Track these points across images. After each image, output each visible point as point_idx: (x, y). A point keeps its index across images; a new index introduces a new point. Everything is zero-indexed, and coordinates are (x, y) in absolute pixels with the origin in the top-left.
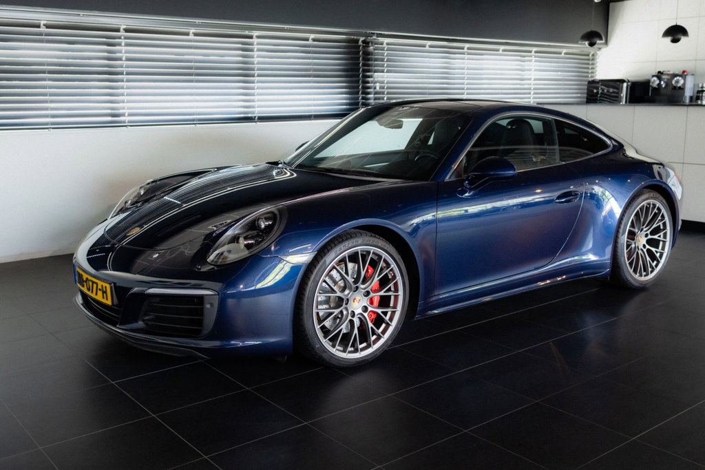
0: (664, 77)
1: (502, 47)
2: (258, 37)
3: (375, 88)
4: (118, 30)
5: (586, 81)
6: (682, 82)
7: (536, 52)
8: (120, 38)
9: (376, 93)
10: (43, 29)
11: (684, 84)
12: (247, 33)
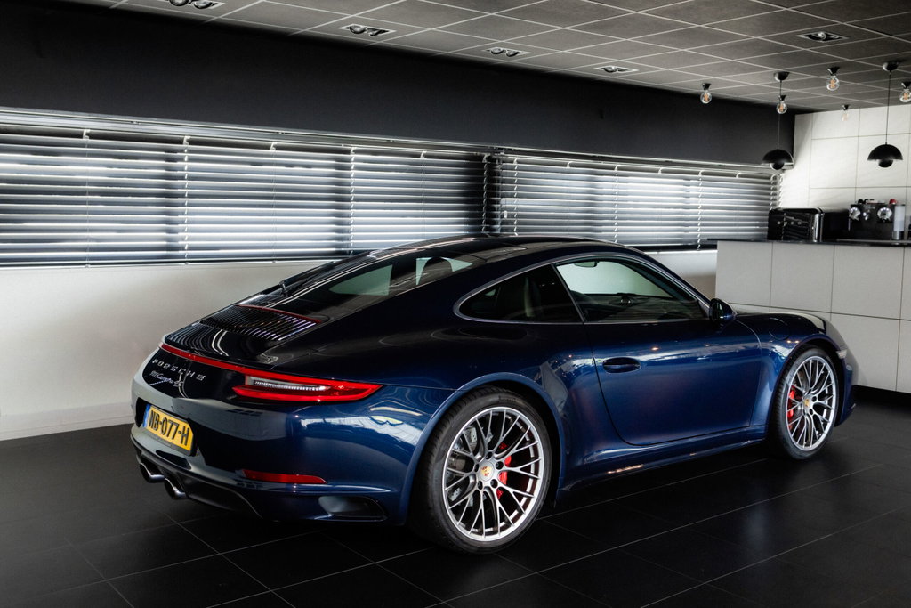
0: (865, 206)
1: (662, 168)
2: (356, 152)
3: (502, 217)
4: (180, 142)
5: (767, 210)
6: (889, 213)
7: (704, 174)
8: (182, 151)
9: (503, 223)
10: (86, 140)
11: (892, 217)
12: (343, 146)
